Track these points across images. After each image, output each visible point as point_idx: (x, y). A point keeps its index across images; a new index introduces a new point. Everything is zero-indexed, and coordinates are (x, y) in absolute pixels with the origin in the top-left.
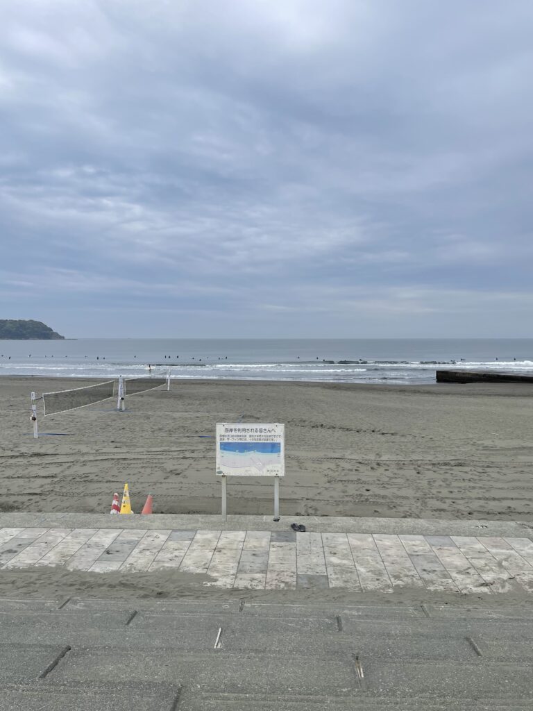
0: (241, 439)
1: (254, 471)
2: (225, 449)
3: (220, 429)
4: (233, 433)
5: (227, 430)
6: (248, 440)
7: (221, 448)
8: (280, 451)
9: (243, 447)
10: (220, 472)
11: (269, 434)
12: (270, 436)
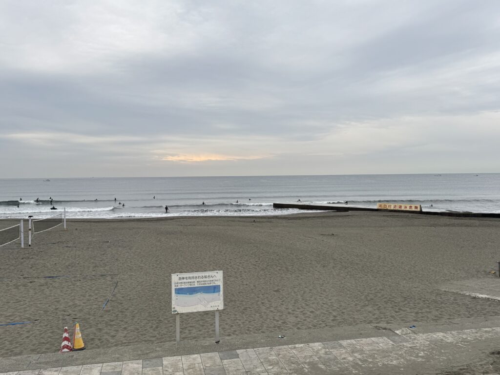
0: (190, 285)
1: (201, 308)
2: (179, 293)
3: (175, 278)
4: (185, 280)
5: (180, 279)
6: (196, 285)
7: (176, 293)
8: (220, 291)
9: (192, 291)
10: (175, 311)
11: (211, 279)
12: (212, 281)
